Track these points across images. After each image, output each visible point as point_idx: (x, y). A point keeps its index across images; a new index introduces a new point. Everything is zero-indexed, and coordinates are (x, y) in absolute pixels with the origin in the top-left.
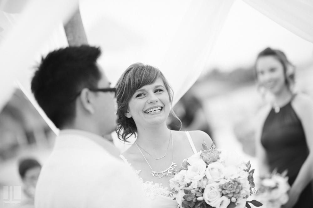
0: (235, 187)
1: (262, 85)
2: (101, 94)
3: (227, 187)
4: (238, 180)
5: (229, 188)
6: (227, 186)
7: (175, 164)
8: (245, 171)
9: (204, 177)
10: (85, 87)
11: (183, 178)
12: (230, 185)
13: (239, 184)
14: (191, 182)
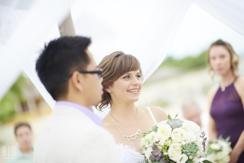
0: (193, 148)
1: (212, 69)
2: (89, 76)
3: (187, 148)
4: (196, 143)
5: (188, 148)
6: (187, 146)
7: (141, 130)
8: (201, 137)
9: (169, 138)
10: (77, 70)
11: (153, 137)
12: (190, 146)
13: (196, 146)
14: (159, 141)
